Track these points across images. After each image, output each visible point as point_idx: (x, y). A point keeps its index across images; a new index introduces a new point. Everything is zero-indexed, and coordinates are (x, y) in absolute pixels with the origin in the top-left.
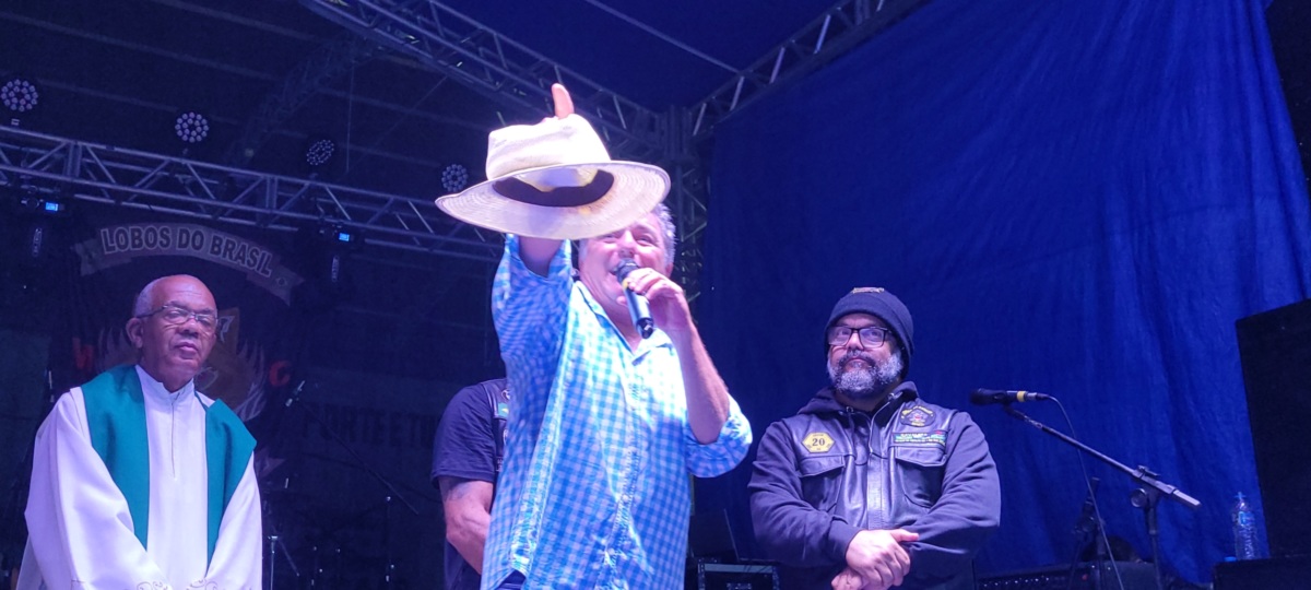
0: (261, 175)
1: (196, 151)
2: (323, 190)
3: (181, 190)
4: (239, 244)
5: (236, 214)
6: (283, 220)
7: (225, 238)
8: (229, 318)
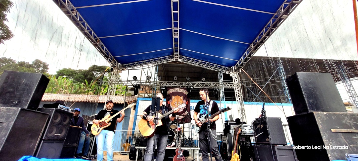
0: (183, 82)
1: (176, 81)
2: (189, 83)
3: (176, 85)
4: (182, 90)
5: (181, 86)
6: (186, 86)
7: (180, 89)
8: (182, 97)
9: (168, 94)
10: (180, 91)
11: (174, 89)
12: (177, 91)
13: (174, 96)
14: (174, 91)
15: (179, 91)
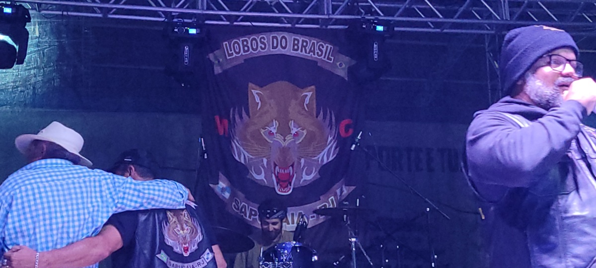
8: (309, 94)
9: (218, 70)
10: (300, 53)
11: (258, 38)
12: (279, 51)
13: (261, 86)
14: (261, 52)
15: (289, 51)
